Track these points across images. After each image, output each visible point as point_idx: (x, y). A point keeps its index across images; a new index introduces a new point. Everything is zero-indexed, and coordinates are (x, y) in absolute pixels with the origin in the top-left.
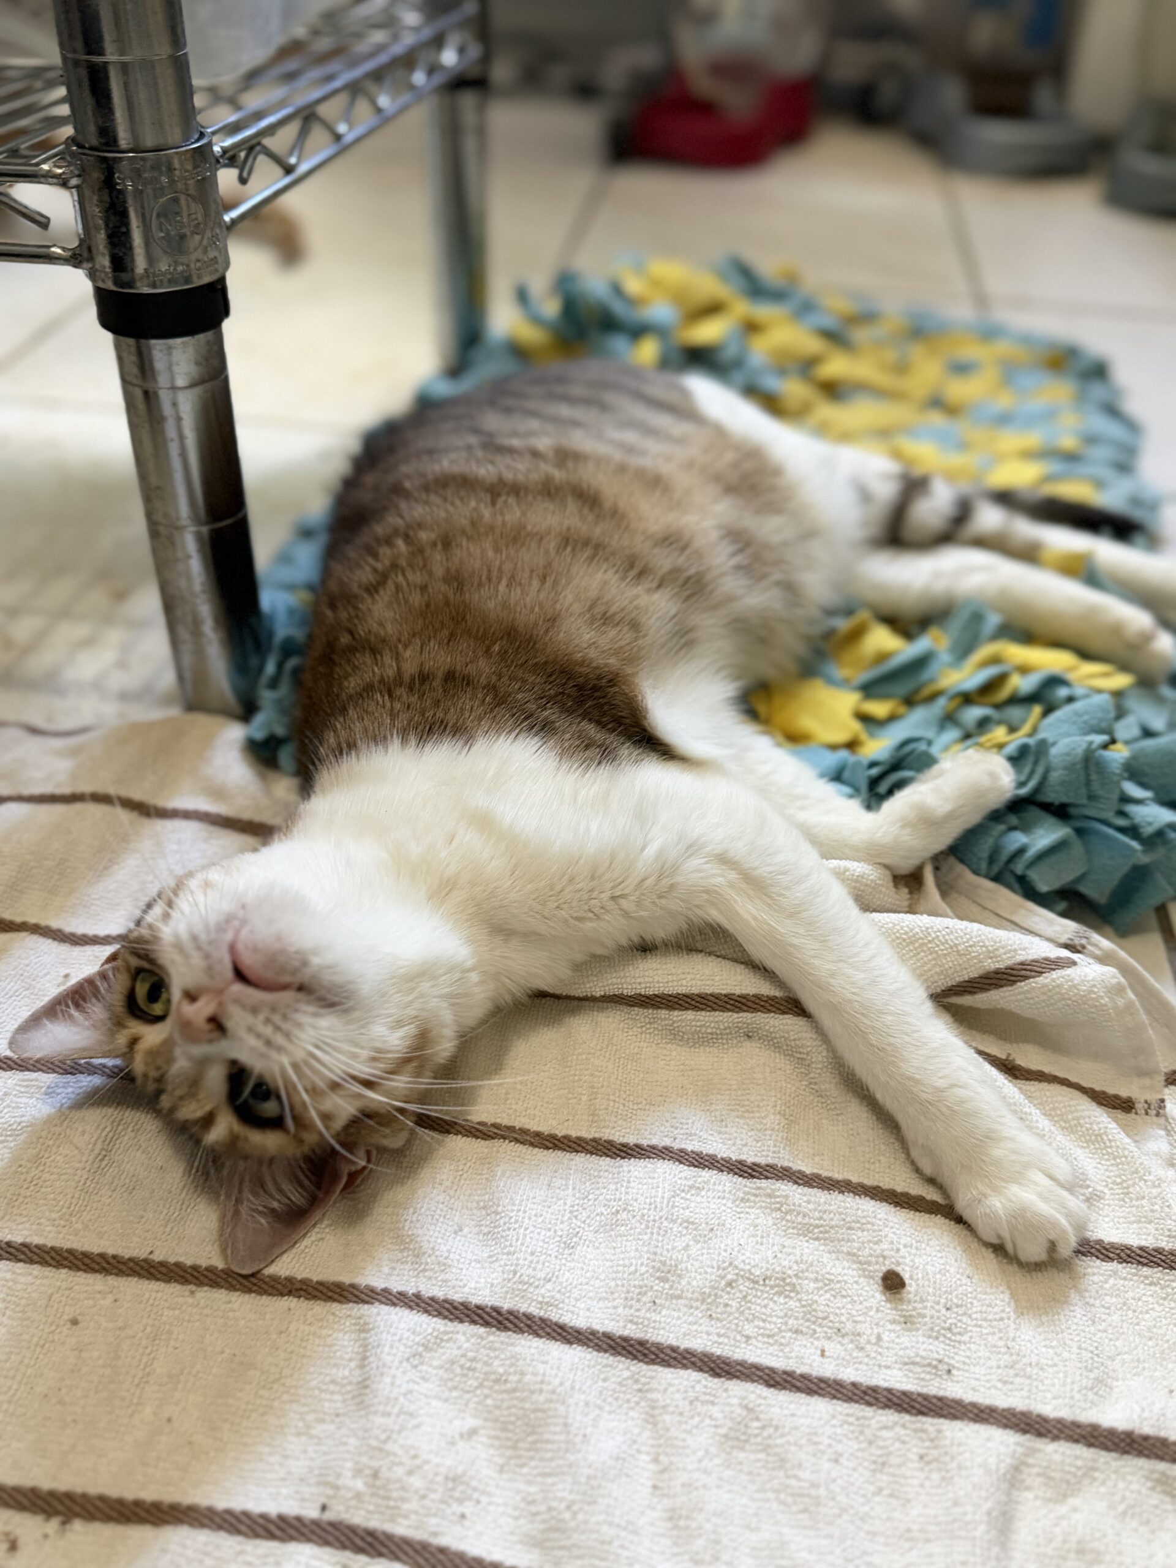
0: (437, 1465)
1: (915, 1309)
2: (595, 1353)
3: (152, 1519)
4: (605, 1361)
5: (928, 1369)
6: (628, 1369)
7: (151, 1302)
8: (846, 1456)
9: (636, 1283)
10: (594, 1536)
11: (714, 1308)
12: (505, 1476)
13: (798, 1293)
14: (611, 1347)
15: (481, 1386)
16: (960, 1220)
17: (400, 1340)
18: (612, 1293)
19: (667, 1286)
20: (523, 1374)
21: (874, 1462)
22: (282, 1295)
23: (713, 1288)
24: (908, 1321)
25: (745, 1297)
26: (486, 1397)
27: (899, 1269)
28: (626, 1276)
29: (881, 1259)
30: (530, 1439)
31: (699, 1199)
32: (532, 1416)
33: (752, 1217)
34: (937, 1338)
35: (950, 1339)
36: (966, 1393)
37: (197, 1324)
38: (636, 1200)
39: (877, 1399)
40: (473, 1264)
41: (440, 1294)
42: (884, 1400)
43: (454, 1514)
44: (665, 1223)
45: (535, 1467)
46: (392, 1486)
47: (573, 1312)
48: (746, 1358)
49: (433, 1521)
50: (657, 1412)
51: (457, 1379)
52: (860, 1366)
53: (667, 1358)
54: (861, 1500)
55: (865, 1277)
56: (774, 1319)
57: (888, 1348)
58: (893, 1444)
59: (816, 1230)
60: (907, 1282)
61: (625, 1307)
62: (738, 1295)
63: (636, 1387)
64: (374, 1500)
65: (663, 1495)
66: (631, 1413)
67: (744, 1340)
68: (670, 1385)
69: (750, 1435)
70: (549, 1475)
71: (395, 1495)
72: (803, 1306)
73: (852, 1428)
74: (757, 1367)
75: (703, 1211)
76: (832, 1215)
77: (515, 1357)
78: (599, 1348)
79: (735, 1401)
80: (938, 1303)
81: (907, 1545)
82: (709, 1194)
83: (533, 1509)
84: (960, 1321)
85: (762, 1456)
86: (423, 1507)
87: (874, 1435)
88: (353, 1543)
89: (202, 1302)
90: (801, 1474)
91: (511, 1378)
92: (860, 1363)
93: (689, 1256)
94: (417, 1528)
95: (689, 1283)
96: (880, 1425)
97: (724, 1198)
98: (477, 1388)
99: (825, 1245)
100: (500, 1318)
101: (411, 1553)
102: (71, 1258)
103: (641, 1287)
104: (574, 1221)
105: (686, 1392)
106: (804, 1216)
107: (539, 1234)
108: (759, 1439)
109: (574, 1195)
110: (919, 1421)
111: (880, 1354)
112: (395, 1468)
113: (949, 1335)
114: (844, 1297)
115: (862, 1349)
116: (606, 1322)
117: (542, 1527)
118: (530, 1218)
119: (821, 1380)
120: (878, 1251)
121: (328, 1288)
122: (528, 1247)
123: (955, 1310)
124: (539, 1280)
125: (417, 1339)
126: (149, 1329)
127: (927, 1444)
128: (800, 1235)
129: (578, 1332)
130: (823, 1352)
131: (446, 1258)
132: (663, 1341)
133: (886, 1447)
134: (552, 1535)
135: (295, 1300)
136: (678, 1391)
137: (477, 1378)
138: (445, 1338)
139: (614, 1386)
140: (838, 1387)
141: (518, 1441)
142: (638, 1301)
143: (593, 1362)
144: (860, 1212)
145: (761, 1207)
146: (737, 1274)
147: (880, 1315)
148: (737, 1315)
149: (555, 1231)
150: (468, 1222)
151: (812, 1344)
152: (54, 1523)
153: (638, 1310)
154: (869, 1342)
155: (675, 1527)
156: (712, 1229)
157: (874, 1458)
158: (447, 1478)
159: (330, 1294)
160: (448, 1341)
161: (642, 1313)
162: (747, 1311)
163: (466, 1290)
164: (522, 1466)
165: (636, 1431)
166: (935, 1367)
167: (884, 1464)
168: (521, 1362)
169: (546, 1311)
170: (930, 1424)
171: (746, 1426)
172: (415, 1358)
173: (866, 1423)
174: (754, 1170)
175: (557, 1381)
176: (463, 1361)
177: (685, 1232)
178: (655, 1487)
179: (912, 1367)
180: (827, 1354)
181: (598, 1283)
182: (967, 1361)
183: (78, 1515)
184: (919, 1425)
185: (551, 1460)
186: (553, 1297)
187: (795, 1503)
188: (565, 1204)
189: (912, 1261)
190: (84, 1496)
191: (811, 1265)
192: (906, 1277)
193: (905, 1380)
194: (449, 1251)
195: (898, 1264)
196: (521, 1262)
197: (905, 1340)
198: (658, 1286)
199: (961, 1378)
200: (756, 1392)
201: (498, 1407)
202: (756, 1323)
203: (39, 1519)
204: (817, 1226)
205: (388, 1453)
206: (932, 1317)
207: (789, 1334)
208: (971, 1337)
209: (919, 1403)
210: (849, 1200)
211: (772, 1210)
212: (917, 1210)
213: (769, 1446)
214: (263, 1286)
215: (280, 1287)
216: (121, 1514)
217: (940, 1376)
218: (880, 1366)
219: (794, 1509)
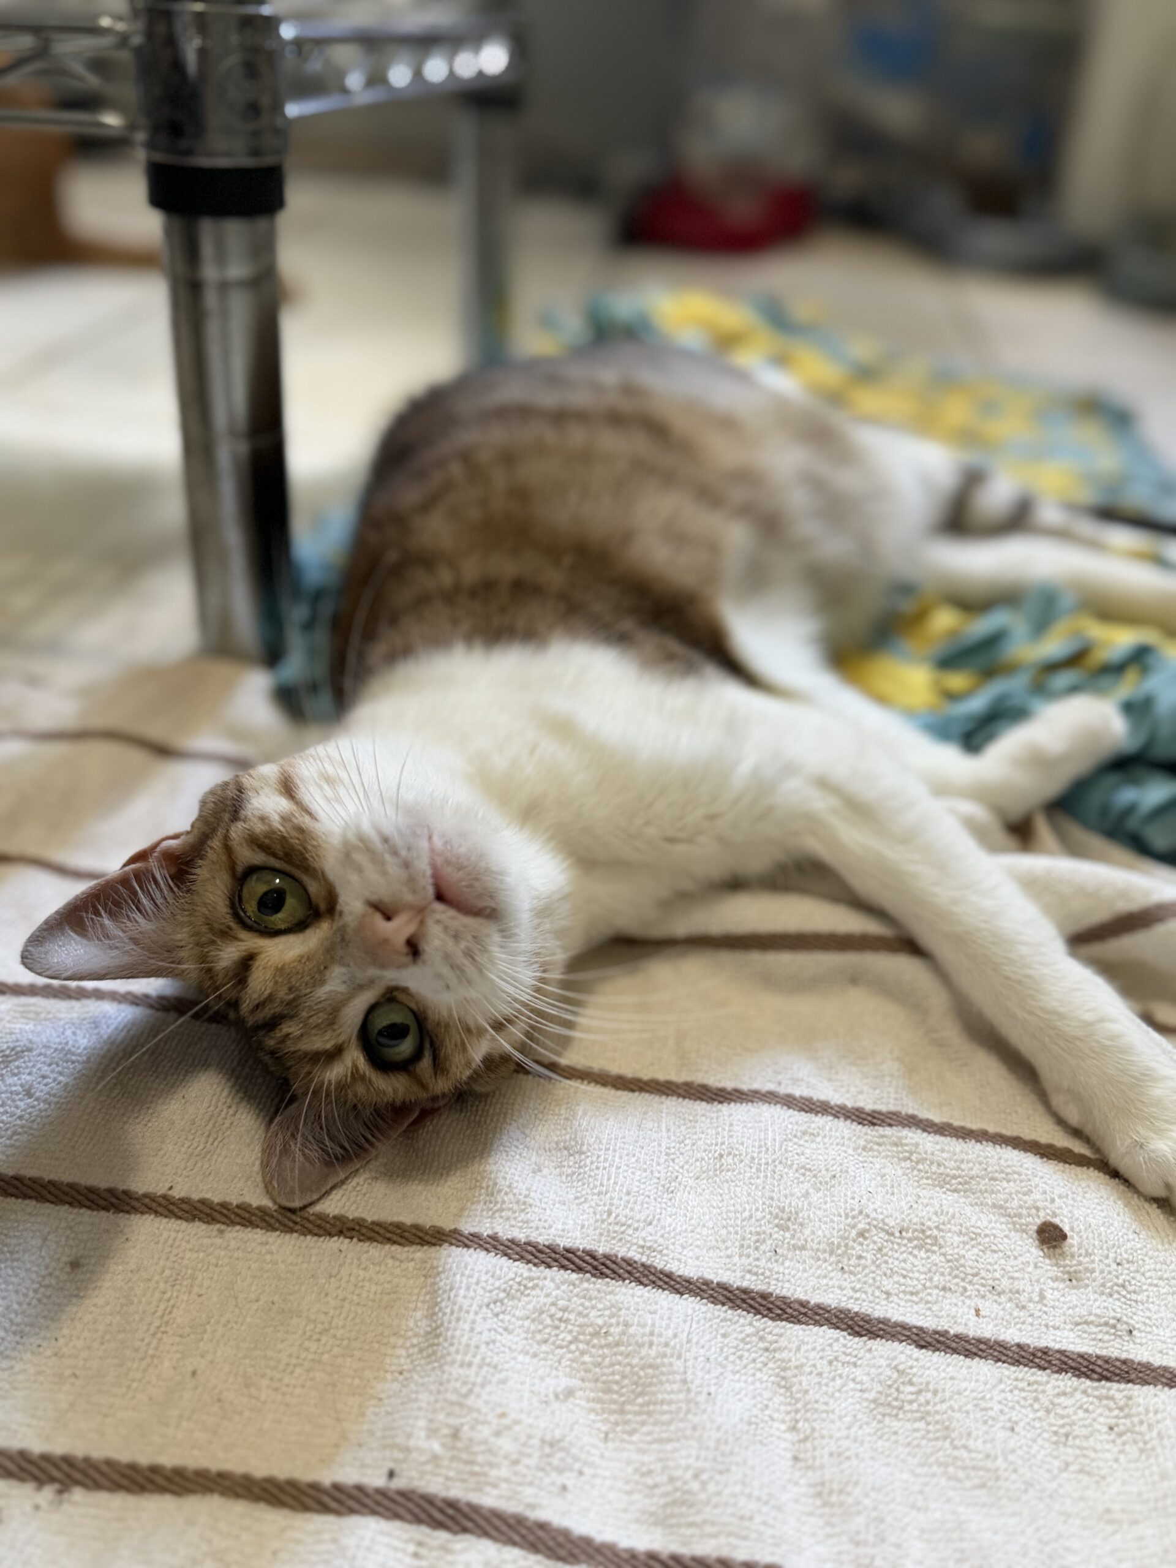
0: (530, 1426)
1: (1080, 1263)
2: (711, 1306)
3: (174, 1487)
4: (723, 1315)
5: (1105, 1329)
6: (750, 1324)
7: (170, 1242)
8: (1022, 1424)
9: (753, 1229)
10: (730, 1510)
11: (845, 1260)
12: (610, 1445)
13: (941, 1247)
14: (729, 1299)
15: (576, 1340)
16: (1115, 1174)
17: (477, 1283)
18: (724, 1242)
19: (787, 1235)
20: (626, 1325)
21: (1056, 1433)
22: (331, 1235)
23: (843, 1238)
24: (1072, 1278)
25: (880, 1249)
26: (583, 1353)
27: (1056, 1221)
28: (739, 1222)
29: (1034, 1211)
30: (640, 1400)
31: (814, 1146)
32: (642, 1373)
33: (878, 1166)
34: (1111, 1295)
35: (1124, 1297)
36: (1153, 1356)
37: (226, 1269)
38: (742, 1144)
39: (1049, 1362)
40: (557, 1205)
41: (521, 1236)
42: (1057, 1362)
43: (553, 1484)
44: (780, 1167)
45: (650, 1433)
46: (477, 1449)
47: (679, 1260)
48: (888, 1315)
49: (529, 1491)
50: (789, 1373)
51: (547, 1331)
52: (1023, 1327)
53: (795, 1313)
54: (1047, 1476)
55: (1017, 1231)
56: (916, 1275)
57: (1053, 1307)
58: (1075, 1413)
59: (954, 1181)
60: (1069, 1234)
61: (740, 1256)
62: (872, 1246)
63: (761, 1345)
64: (454, 1465)
65: (808, 1468)
66: (758, 1375)
67: (884, 1296)
68: (803, 1342)
69: (903, 1401)
70: (669, 1440)
71: (480, 1458)
72: (949, 1261)
73: (1023, 1394)
74: (904, 1326)
75: (820, 1157)
76: (971, 1165)
77: (616, 1308)
78: (714, 1301)
79: (883, 1362)
80: (1107, 1257)
81: (1110, 1529)
82: (826, 1140)
83: (650, 1481)
84: (1133, 1278)
85: (921, 1425)
86: (516, 1474)
87: (1052, 1403)
88: (430, 1516)
89: (233, 1244)
90: (971, 1443)
91: (612, 1330)
92: (1024, 1323)
93: (810, 1204)
94: (509, 1499)
95: (813, 1233)
96: (1057, 1390)
97: (843, 1145)
98: (571, 1342)
99: (967, 1197)
100: (595, 1263)
101: (504, 1528)
102: (74, 1193)
103: (758, 1234)
104: (671, 1164)
105: (823, 1350)
106: (939, 1165)
107: (633, 1173)
108: (915, 1406)
109: (669, 1138)
110: (1103, 1387)
111: (1046, 1313)
112: (480, 1427)
113: (1124, 1293)
114: (995, 1252)
115: (1024, 1307)
116: (720, 1271)
117: (662, 1501)
118: (621, 1158)
119: (980, 1341)
120: (1030, 1203)
121: (385, 1228)
122: (622, 1185)
123: (1127, 1266)
124: (638, 1221)
125: (497, 1284)
126: (167, 1272)
127: (1116, 1412)
128: (934, 1186)
129: (688, 1281)
130: (977, 1311)
131: (526, 1196)
132: (789, 1294)
133: (1068, 1416)
134: (676, 1510)
135: (347, 1241)
136: (814, 1349)
137: (571, 1332)
138: (530, 1285)
139: (735, 1343)
140: (1001, 1349)
141: (624, 1403)
142: (757, 1249)
143: (709, 1315)
144: (1002, 1162)
145: (887, 1157)
146: (869, 1224)
147: (1038, 1271)
148: (873, 1268)
149: (652, 1172)
150: (547, 1163)
151: (964, 1303)
152: (48, 1492)
153: (758, 1259)
154: (1030, 1300)
155: (825, 1504)
156: (834, 1176)
157: (1055, 1429)
158: (543, 1441)
159: (388, 1235)
160: (533, 1288)
161: (762, 1263)
162: (884, 1265)
163: (552, 1231)
164: (631, 1433)
165: (767, 1394)
166: (1114, 1327)
167: (1067, 1435)
168: (622, 1312)
169: (648, 1256)
170: (1116, 1390)
171: (897, 1390)
172: (497, 1303)
173: (1041, 1388)
174: (874, 1117)
175: (670, 1333)
176: (553, 1310)
177: (802, 1179)
178: (796, 1459)
179: (1085, 1326)
180: (982, 1313)
181: (705, 1232)
182: (1147, 1321)
183: (78, 1483)
184: (1104, 1391)
185: (669, 1423)
186: (656, 1242)
187: (968, 1477)
188: (660, 1145)
189: (1070, 1212)
190: (87, 1460)
191: (953, 1217)
192: (1066, 1229)
193: (1077, 1341)
194: (528, 1189)
195: (1055, 1215)
196: (615, 1202)
197: (1073, 1297)
198: (778, 1235)
199: (1144, 1341)
200: (905, 1353)
201: (599, 1365)
202: (896, 1278)
203: (29, 1488)
204: (954, 1177)
205: (471, 1409)
206: (1102, 1272)
207: (935, 1291)
208: (1148, 1297)
209: (1100, 1366)
210: (988, 1149)
211: (900, 1159)
212: (1066, 1162)
213: (928, 1413)
214: (307, 1225)
215: (328, 1226)
216: (134, 1482)
217: (1120, 1336)
218: (1047, 1326)
219: (968, 1484)
